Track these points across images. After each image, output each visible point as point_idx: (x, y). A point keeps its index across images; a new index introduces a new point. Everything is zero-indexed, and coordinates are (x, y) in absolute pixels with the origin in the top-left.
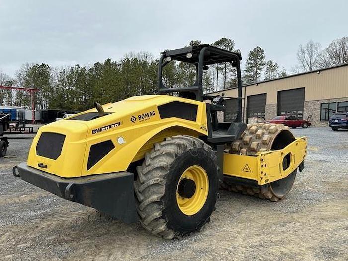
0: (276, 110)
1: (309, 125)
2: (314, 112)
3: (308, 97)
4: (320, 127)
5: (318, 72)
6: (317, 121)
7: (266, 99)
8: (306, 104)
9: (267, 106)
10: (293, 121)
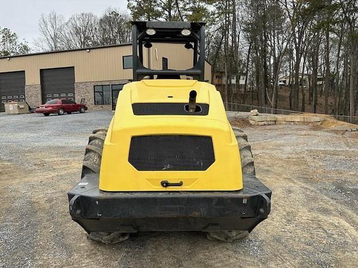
0: (40, 91)
1: (86, 109)
2: (87, 94)
3: (78, 78)
4: (95, 111)
5: (88, 50)
6: (92, 104)
7: (24, 78)
8: (77, 86)
9: (26, 87)
10: (71, 105)
